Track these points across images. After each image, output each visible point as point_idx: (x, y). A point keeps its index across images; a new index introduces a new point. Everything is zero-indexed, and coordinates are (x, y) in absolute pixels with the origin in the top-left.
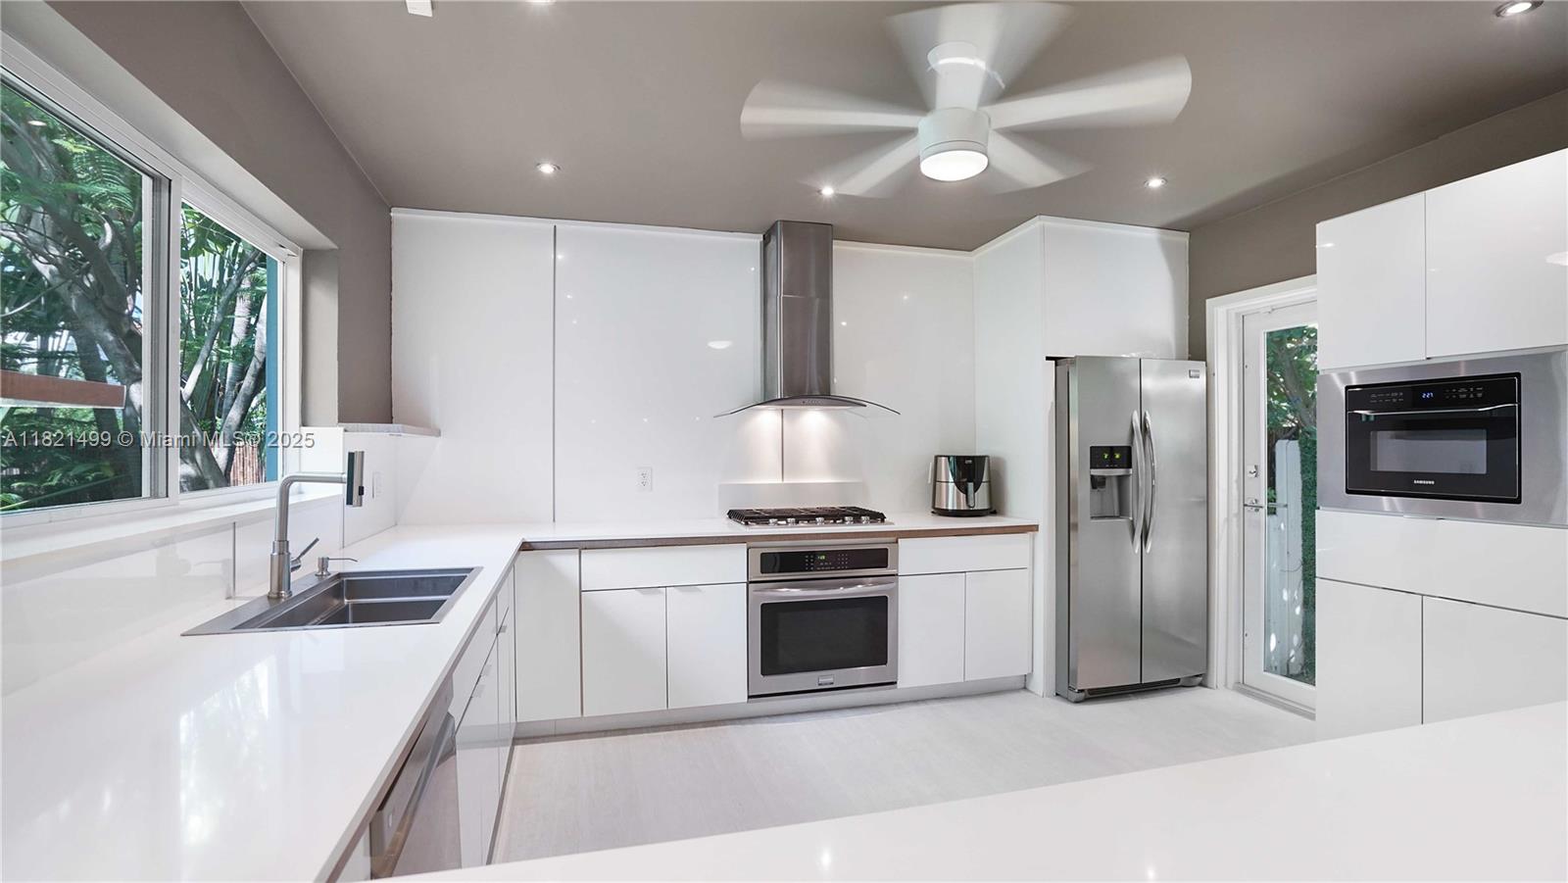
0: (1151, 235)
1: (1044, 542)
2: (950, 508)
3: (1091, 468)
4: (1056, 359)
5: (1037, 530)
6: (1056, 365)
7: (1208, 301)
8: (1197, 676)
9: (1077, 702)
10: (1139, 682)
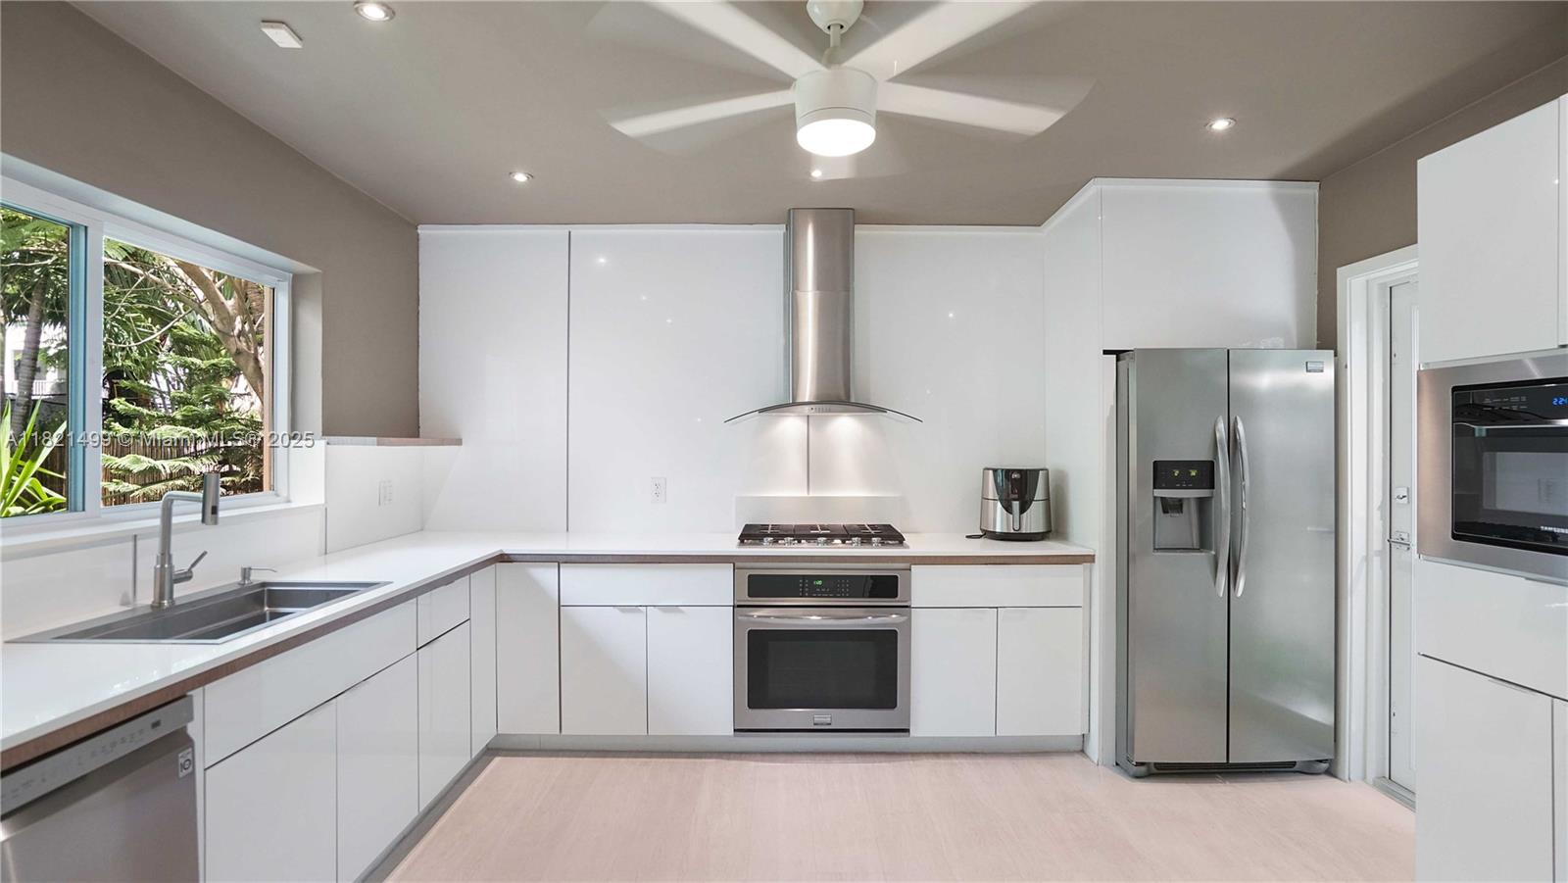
0: (1261, 189)
1: (1102, 575)
2: (998, 530)
3: (1155, 488)
4: (1118, 354)
5: (1094, 561)
6: (1118, 360)
7: (1338, 270)
8: (1321, 761)
9: (1137, 777)
10: (1225, 761)
